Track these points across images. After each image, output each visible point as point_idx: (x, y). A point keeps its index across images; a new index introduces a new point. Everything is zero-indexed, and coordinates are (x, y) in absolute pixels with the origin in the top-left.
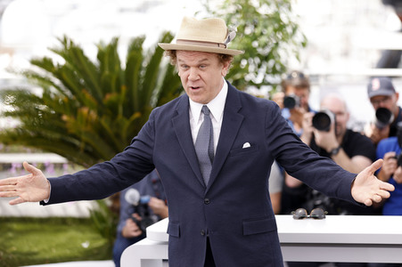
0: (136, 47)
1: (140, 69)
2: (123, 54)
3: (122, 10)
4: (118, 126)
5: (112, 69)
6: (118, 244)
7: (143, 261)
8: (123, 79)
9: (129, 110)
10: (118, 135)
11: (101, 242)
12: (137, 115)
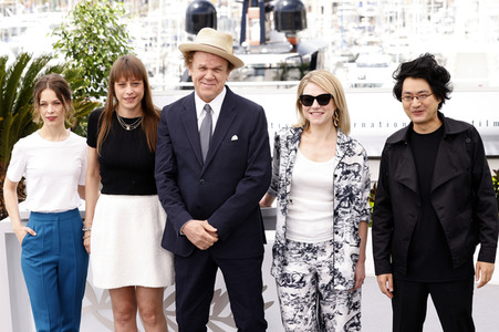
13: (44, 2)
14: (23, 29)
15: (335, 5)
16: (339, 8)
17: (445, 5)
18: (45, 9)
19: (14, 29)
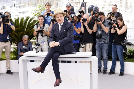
0: (22, 19)
1: (23, 24)
2: (20, 21)
3: (19, 13)
4: (18, 34)
5: (18, 23)
6: (18, 56)
7: (23, 60)
8: (20, 25)
9: (21, 31)
10: (18, 36)
11: (15, 56)
12: (22, 32)
13: (33, 5)
14: (28, 11)
15: (103, 7)
16: (104, 8)
17: (129, 8)
18: (33, 7)
19: (25, 11)
